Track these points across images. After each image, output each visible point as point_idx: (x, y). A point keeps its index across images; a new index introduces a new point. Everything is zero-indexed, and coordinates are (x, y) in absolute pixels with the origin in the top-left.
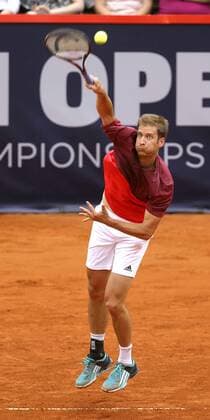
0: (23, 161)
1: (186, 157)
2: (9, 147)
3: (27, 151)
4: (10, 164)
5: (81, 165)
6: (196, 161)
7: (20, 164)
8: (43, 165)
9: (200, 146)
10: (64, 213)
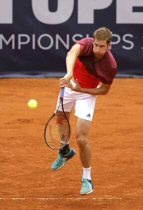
0: (22, 45)
1: (122, 43)
2: (13, 37)
3: (24, 39)
4: (13, 47)
5: (57, 47)
6: (129, 45)
7: (19, 48)
8: (34, 47)
9: (131, 36)
10: (47, 77)
